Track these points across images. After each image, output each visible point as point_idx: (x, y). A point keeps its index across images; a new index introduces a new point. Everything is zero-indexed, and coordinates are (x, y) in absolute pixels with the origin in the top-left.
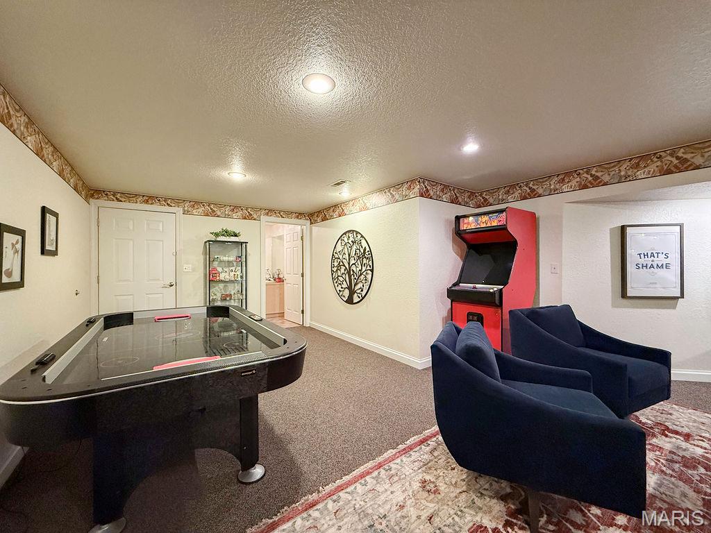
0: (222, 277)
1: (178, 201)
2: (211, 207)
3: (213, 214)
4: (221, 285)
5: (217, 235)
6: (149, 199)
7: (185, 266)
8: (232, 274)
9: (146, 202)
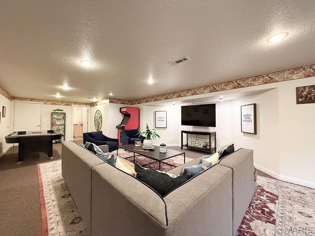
0: (57, 123)
1: (42, 100)
2: (54, 102)
3: (54, 104)
4: (57, 126)
5: (55, 111)
6: (32, 100)
7: (44, 120)
8: (61, 123)
9: (31, 100)
